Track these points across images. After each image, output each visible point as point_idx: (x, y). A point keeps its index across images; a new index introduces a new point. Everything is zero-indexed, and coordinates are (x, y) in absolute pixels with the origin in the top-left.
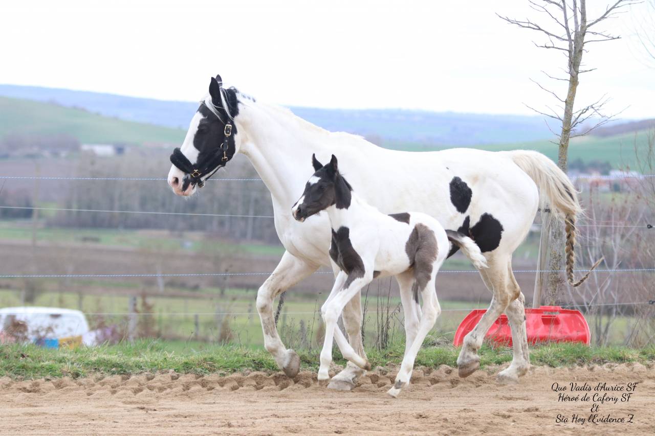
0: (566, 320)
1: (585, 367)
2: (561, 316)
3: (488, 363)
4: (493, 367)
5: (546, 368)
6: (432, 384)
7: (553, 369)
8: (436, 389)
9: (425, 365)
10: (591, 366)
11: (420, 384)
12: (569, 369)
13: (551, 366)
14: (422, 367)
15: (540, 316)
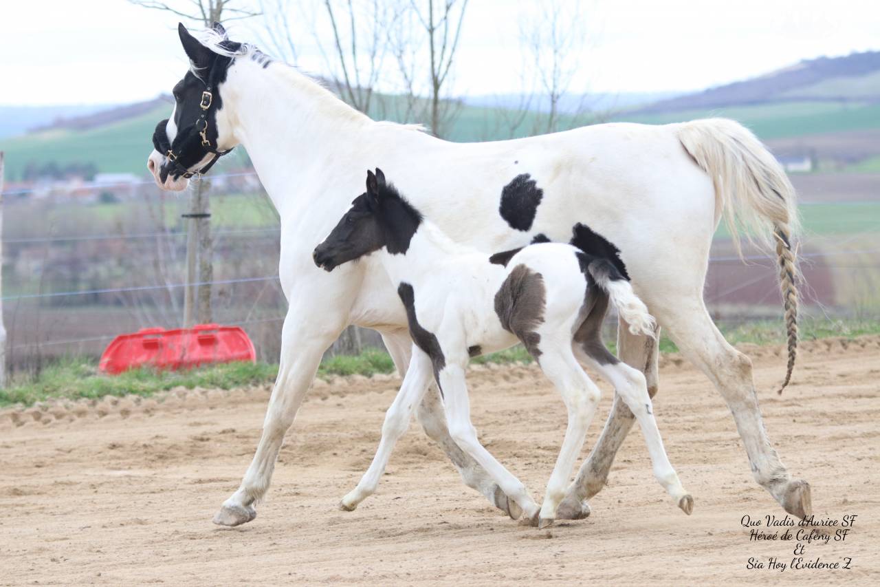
0: (225, 338)
1: (261, 387)
2: (219, 335)
3: (156, 390)
4: (162, 394)
5: (219, 391)
6: (101, 417)
7: (226, 392)
8: (107, 421)
9: (88, 397)
10: (267, 385)
11: (88, 417)
12: (245, 391)
13: (225, 388)
14: (85, 399)
15: (195, 337)
